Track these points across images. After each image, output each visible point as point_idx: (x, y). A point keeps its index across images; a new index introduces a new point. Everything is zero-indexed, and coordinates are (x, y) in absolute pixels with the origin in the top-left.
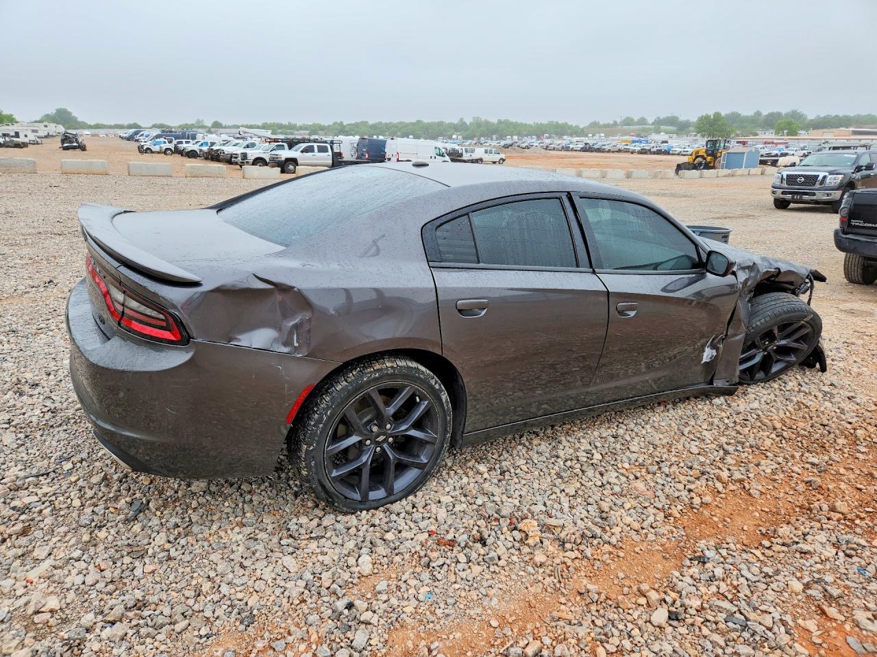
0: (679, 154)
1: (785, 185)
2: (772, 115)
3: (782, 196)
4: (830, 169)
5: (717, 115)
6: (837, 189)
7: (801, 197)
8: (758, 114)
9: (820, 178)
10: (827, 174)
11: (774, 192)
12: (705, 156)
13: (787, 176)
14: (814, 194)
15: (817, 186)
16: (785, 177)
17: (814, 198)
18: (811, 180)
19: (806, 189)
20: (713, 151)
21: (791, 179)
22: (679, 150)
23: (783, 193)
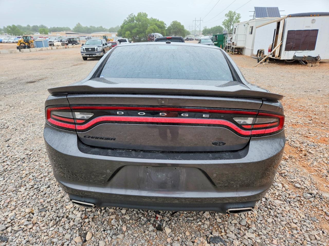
0: (7, 43)
1: (85, 52)
2: (34, 26)
3: (86, 56)
4: (98, 45)
5: (13, 26)
6: (102, 52)
7: (92, 56)
8: (28, 26)
9: (96, 49)
10: (97, 47)
11: (82, 55)
12: (25, 43)
13: (85, 48)
14: (96, 54)
15: (96, 51)
16: (84, 49)
17: (96, 55)
18: (93, 49)
19: (93, 53)
20: (27, 41)
21: (87, 49)
22: (6, 41)
23: (86, 55)
